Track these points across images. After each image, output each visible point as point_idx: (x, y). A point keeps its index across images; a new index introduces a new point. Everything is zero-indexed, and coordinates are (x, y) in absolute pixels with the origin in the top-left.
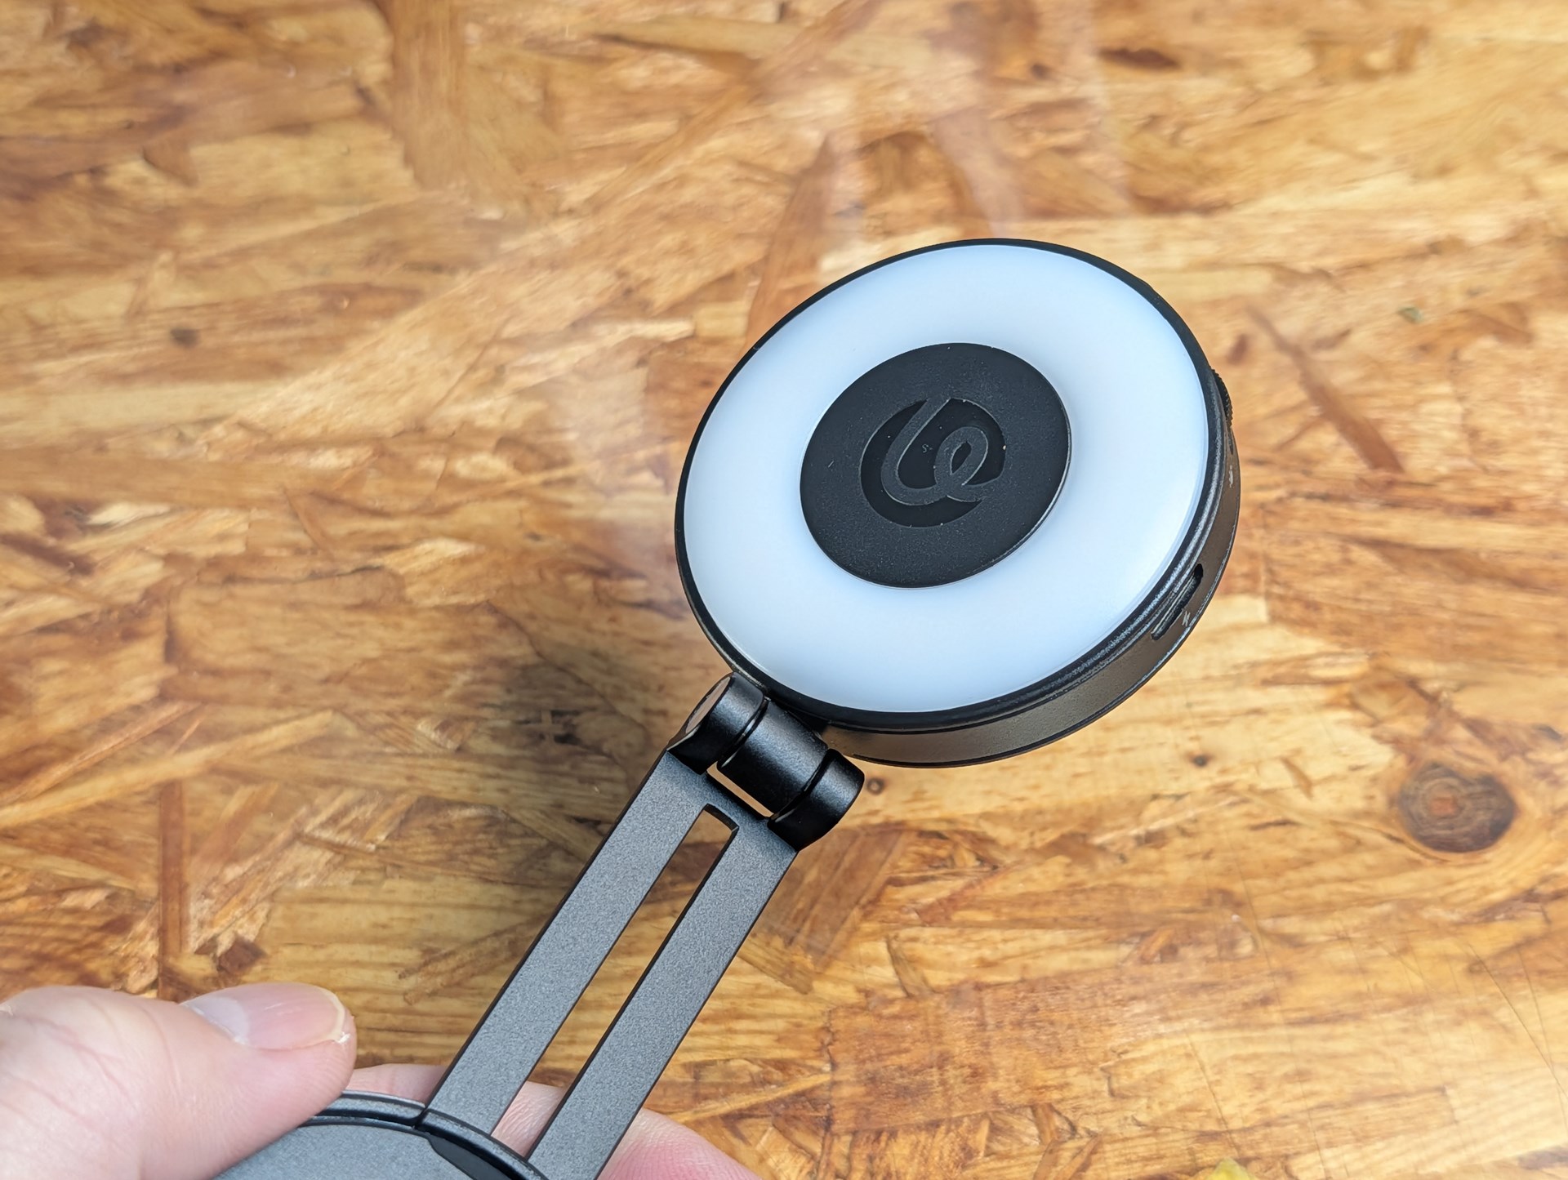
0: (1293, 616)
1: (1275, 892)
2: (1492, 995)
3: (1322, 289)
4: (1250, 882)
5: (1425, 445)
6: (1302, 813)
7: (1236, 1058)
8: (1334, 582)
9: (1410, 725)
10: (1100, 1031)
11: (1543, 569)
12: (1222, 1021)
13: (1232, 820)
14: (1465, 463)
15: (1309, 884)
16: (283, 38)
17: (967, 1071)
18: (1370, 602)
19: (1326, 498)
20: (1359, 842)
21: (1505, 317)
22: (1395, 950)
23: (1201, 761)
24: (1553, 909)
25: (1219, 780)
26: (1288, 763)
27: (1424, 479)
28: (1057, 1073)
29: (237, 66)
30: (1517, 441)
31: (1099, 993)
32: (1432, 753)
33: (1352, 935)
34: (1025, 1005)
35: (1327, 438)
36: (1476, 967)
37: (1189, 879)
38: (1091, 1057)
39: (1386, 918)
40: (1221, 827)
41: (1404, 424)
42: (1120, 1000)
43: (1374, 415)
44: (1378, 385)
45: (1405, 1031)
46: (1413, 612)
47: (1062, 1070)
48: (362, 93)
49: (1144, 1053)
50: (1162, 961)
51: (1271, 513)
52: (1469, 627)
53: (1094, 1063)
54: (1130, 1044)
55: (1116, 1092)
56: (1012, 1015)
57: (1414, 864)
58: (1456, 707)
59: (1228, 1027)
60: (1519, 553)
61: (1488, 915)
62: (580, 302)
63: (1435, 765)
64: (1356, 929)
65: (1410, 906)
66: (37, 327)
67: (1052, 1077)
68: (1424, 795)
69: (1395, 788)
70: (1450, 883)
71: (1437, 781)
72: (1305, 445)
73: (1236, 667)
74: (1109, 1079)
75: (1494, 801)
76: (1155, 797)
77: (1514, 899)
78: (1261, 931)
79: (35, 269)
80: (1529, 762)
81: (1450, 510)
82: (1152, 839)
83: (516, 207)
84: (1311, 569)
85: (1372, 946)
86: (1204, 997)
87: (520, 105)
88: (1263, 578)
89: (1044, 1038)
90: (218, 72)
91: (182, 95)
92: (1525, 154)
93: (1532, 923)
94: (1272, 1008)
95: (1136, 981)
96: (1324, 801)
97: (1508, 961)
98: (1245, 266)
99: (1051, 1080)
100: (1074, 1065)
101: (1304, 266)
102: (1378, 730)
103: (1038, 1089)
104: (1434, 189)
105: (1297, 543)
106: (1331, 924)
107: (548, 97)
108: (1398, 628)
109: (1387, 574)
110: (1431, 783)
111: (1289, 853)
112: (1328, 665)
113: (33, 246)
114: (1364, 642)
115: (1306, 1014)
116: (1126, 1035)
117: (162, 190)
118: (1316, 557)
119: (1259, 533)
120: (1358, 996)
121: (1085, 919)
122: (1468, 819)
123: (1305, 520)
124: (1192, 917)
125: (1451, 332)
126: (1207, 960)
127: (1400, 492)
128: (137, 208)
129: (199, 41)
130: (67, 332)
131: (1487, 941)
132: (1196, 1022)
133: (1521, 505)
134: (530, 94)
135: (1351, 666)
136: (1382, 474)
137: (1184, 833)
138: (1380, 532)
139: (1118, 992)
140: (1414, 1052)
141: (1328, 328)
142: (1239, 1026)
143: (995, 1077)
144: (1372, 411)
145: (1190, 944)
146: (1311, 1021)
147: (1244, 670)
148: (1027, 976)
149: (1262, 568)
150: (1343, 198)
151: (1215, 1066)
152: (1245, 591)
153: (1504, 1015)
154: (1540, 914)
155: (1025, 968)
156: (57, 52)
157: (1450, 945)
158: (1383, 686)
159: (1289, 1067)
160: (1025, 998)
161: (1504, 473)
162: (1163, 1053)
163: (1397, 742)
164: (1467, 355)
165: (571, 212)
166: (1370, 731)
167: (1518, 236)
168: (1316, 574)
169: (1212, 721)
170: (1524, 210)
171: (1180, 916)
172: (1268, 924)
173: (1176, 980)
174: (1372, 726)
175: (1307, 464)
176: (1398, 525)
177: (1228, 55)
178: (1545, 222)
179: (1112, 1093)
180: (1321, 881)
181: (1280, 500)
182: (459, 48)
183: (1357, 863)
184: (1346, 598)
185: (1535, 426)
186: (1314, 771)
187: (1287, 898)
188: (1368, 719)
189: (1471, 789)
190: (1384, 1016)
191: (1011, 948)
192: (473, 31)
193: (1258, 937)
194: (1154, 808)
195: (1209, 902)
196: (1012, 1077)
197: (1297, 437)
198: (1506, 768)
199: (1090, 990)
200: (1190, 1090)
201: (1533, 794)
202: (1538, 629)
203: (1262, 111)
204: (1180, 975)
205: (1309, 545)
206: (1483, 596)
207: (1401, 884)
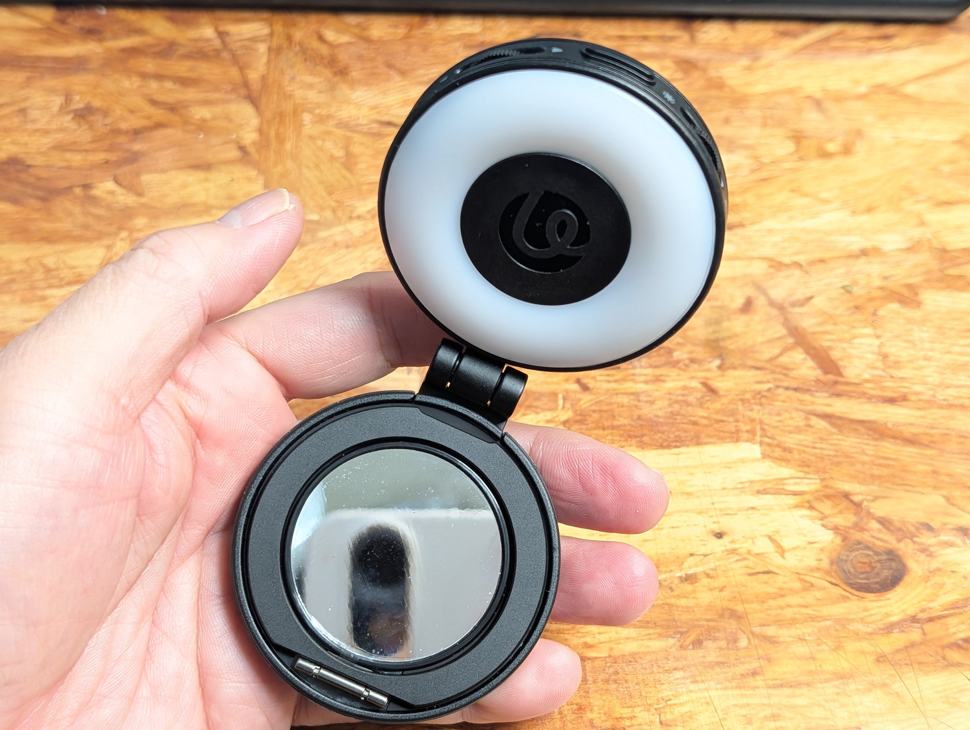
0: (776, 455)
1: (761, 612)
2: (891, 675)
3: (797, 272)
4: (746, 605)
5: (856, 361)
6: (778, 567)
7: (736, 705)
8: (801, 437)
9: (846, 519)
10: (656, 687)
11: (926, 434)
12: (728, 684)
13: (737, 570)
14: (881, 373)
15: (781, 608)
16: (197, 117)
17: (575, 707)
18: (821, 449)
19: (796, 390)
20: (812, 585)
21: (906, 292)
22: (833, 647)
23: (719, 535)
24: (928, 627)
25: (730, 546)
26: (770, 538)
27: (856, 381)
28: (630, 710)
29: (169, 131)
30: (910, 361)
31: (655, 665)
32: (857, 536)
33: (807, 638)
34: (611, 670)
35: (798, 356)
36: (880, 659)
37: (711, 602)
38: (649, 702)
39: (828, 628)
40: (731, 573)
41: (844, 349)
42: (667, 670)
43: (826, 344)
44: (829, 328)
45: (838, 694)
46: (847, 456)
47: (632, 709)
48: (242, 149)
49: (681, 701)
50: (693, 649)
51: (764, 396)
52: (880, 465)
53: (650, 705)
54: (673, 695)
55: (664, 722)
56: (603, 676)
57: (845, 599)
58: (872, 511)
59: (732, 688)
60: (911, 424)
61: (889, 629)
62: (362, 266)
63: (859, 543)
64: (809, 635)
65: (842, 622)
66: (48, 270)
67: (626, 712)
68: (852, 560)
69: (835, 554)
70: (866, 610)
71: (861, 552)
72: (784, 359)
73: (741, 483)
74: (660, 715)
75: (893, 565)
76: (692, 555)
77: (904, 620)
78: (753, 633)
79: (48, 239)
80: (914, 542)
81: (870, 398)
82: (689, 579)
83: (328, 214)
84: (788, 429)
85: (818, 645)
86: (718, 670)
87: (332, 158)
88: (759, 433)
89: (622, 690)
90: (160, 134)
91: (137, 147)
92: (918, 202)
93: (915, 635)
94: (758, 678)
95: (677, 659)
96: (791, 561)
97: (899, 656)
98: (751, 258)
99: (624, 714)
100: (639, 706)
101: (787, 260)
102: (824, 522)
103: (616, 719)
104: (864, 219)
105: (779, 414)
106: (794, 631)
107: (349, 154)
108: (838, 464)
109: (833, 434)
110: (857, 553)
111: (771, 590)
112: (795, 484)
113: (48, 226)
114: (817, 472)
115: (779, 682)
116: (671, 690)
117: (124, 198)
118: (791, 422)
119: (756, 408)
120: (810, 672)
121: (648, 622)
122: (878, 574)
123: (784, 401)
124: (712, 624)
125: (871, 299)
126: (721, 649)
127: (841, 388)
128: (109, 207)
129: (149, 117)
130: (66, 274)
131: (886, 644)
132: (712, 684)
133: (913, 398)
134: (339, 153)
135: (810, 485)
136: (830, 377)
137: (708, 576)
138: (829, 410)
139: (666, 665)
140: (843, 706)
141: (800, 295)
142: (738, 687)
143: (592, 711)
144: (825, 342)
145: (710, 639)
146: (781, 686)
147: (747, 485)
148: (612, 654)
149: (758, 428)
150: (810, 224)
151: (723, 710)
152: (747, 441)
153: (897, 686)
154: (920, 630)
155: (611, 649)
156: (67, 120)
157: (866, 646)
158: (828, 497)
159: (768, 712)
160: (610, 666)
161: (903, 379)
162: (693, 701)
163: (836, 529)
164: (881, 312)
165: (359, 217)
166: (821, 522)
167: (914, 248)
168: (790, 432)
169: (726, 513)
170: (917, 233)
171: (704, 623)
172: (757, 630)
173: (701, 660)
174: (821, 519)
175: (786, 370)
176: (839, 407)
177: (745, 142)
178: (930, 240)
179: (661, 723)
180: (789, 606)
181: (769, 390)
182: (300, 126)
183: (810, 597)
184: (808, 447)
185: (923, 353)
186: (785, 544)
187: (769, 615)
188: (820, 515)
189: (880, 557)
190: (826, 685)
191: (603, 638)
192: (307, 117)
193: (751, 636)
194: (691, 561)
195: (722, 616)
196: (602, 711)
197: (781, 354)
198: (901, 545)
199: (650, 664)
200: (708, 723)
201: (917, 561)
202: (921, 468)
203: (764, 174)
204: (704, 657)
205: (787, 415)
206: (889, 448)
207: (838, 610)
